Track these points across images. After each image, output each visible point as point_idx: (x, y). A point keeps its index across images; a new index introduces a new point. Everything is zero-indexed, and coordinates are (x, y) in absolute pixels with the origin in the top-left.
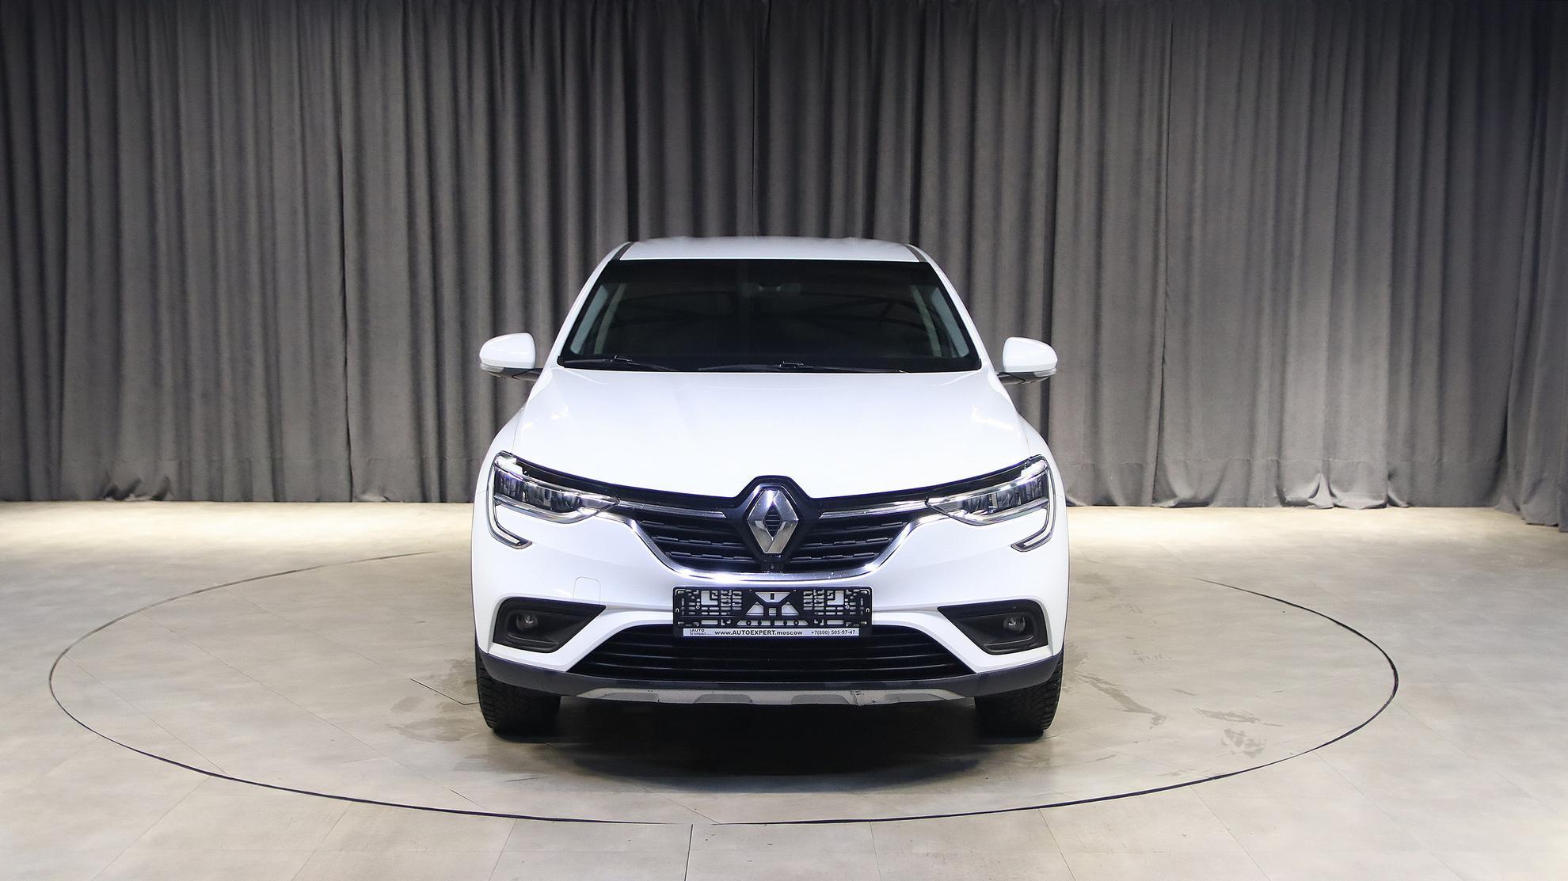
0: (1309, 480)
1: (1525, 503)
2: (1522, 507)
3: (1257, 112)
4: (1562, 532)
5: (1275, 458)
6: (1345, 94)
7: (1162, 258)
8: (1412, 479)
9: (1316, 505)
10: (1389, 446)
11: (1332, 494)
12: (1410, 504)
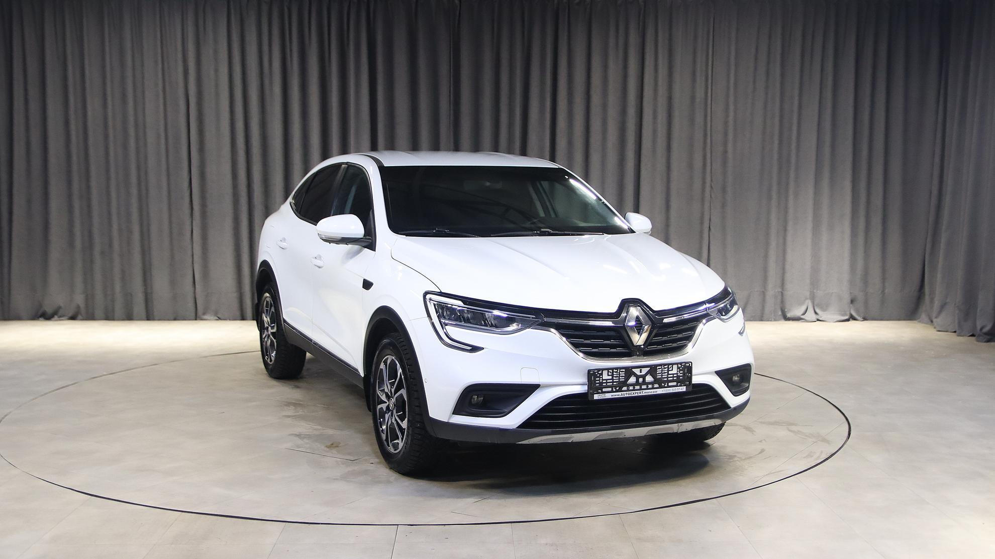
0: (801, 304)
1: (936, 318)
2: (934, 320)
3: (768, 73)
4: (958, 336)
5: (780, 290)
6: (822, 60)
7: (708, 164)
8: (866, 303)
9: (806, 320)
10: (852, 282)
11: (816, 313)
12: (865, 319)
